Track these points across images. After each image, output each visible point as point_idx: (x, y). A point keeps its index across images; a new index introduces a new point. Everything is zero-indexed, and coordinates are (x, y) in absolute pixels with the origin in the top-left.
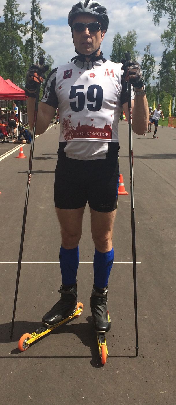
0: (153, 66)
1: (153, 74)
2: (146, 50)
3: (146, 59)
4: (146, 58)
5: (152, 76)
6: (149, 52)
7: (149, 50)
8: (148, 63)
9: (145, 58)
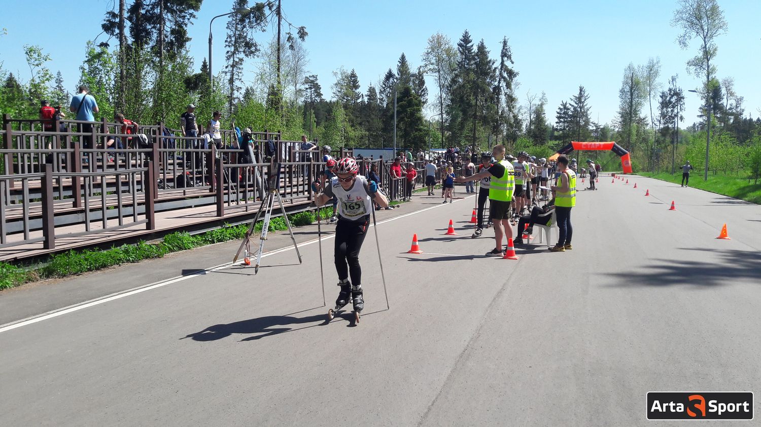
0: (682, 103)
1: (681, 113)
2: (671, 82)
3: (670, 94)
4: (671, 92)
5: (680, 116)
6: (674, 85)
7: (674, 82)
8: (674, 100)
9: (669, 92)
